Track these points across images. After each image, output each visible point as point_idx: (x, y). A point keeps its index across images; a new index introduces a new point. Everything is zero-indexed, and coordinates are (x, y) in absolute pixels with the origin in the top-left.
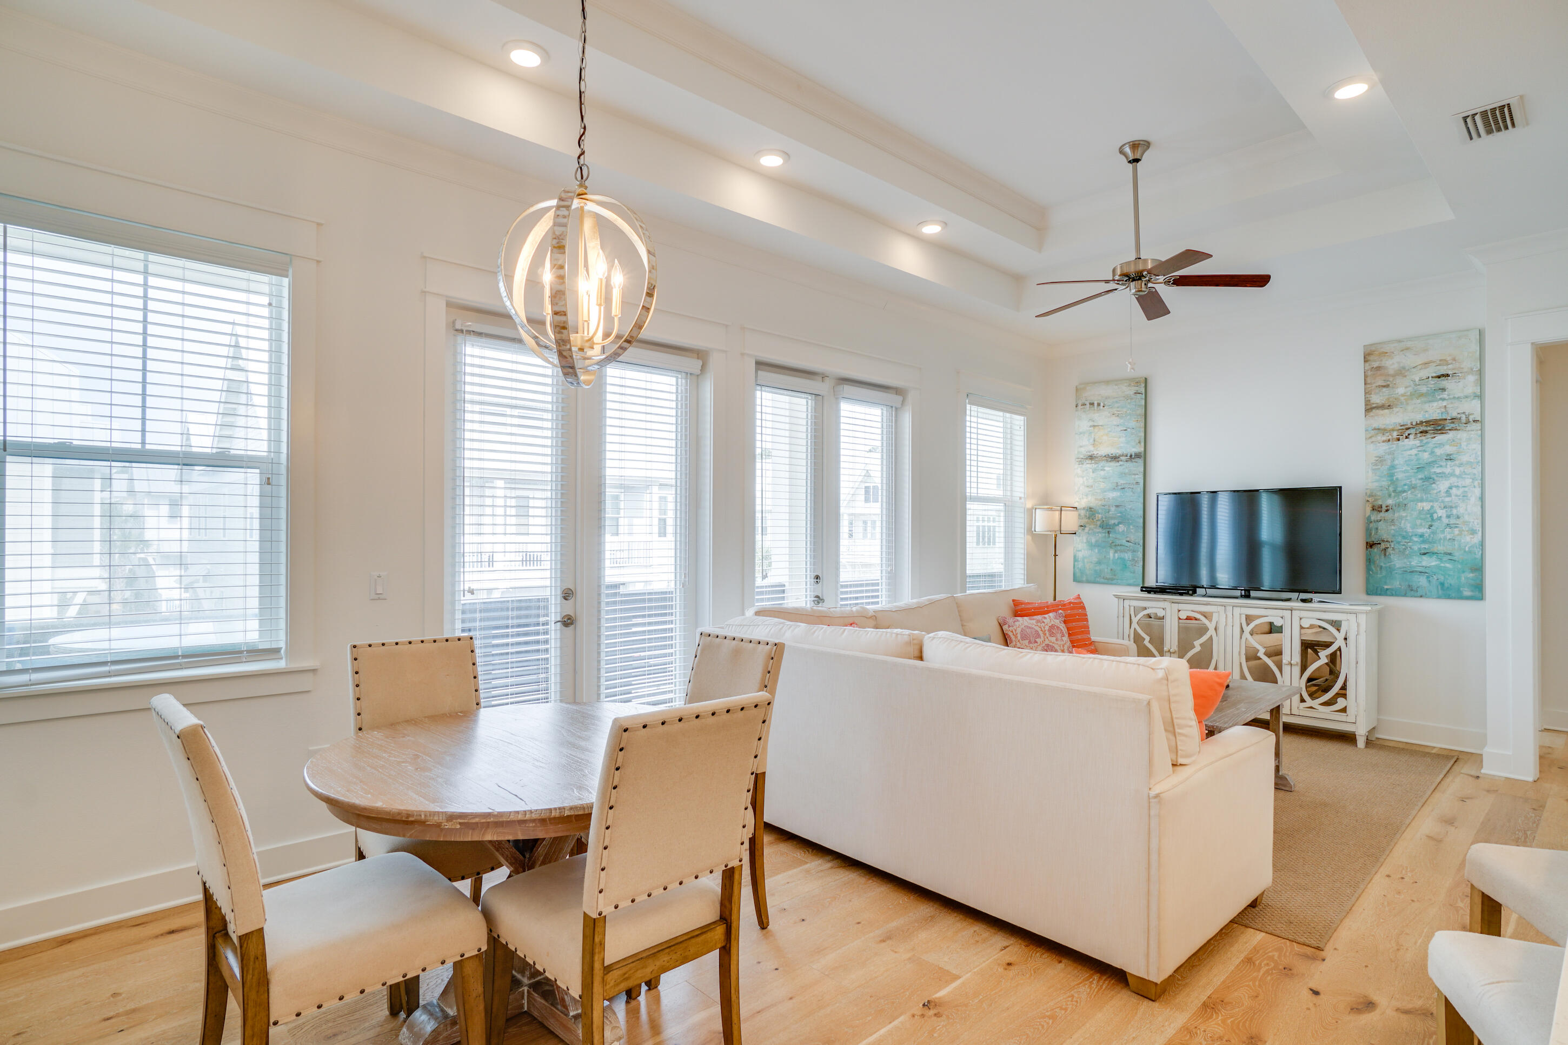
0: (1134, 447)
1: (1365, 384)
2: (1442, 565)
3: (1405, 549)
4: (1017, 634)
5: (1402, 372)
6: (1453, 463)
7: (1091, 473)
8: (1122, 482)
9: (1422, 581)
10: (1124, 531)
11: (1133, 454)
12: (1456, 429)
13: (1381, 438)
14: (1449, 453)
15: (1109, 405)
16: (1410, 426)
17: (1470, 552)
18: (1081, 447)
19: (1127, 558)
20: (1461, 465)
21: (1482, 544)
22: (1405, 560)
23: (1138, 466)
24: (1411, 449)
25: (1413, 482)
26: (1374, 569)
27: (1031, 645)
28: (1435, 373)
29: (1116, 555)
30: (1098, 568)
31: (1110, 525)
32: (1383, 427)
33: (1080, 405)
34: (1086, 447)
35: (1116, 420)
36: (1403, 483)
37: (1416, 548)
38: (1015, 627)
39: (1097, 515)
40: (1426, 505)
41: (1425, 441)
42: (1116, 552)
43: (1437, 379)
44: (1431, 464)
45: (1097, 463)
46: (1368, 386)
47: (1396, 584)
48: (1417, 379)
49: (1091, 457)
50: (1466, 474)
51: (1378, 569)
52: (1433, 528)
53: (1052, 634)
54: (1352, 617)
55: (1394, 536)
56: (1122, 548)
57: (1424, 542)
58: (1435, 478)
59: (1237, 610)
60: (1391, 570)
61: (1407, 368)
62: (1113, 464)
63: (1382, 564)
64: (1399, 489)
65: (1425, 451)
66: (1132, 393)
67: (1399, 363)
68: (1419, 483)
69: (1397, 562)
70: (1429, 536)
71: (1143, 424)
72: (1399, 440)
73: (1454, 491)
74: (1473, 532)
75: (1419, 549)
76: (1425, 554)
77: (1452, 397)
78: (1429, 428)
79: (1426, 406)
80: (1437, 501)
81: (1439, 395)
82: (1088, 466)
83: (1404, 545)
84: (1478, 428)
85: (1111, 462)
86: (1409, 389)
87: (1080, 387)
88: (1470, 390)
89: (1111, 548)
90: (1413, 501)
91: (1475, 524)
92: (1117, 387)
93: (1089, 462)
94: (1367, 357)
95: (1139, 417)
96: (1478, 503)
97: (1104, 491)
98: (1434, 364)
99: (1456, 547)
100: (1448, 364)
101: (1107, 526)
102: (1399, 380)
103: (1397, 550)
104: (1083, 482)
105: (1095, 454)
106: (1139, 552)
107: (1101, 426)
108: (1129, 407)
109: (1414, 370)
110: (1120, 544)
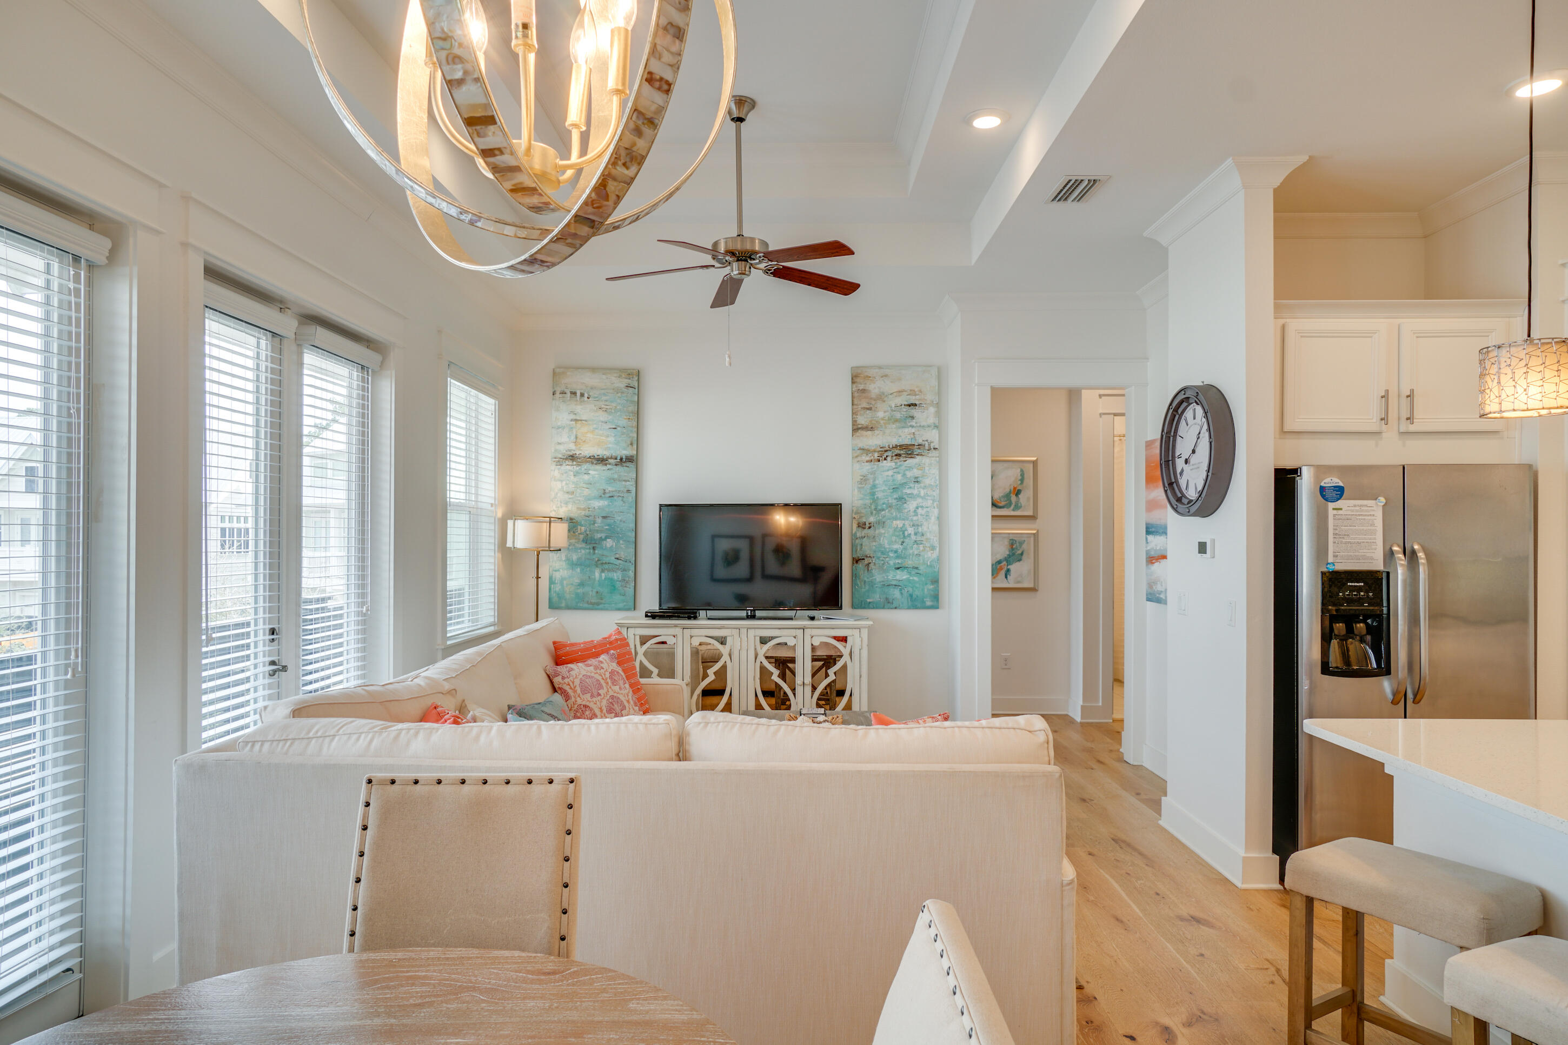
0: (625, 449)
1: (853, 405)
2: (911, 578)
3: (883, 564)
4: (575, 687)
5: (881, 397)
6: (919, 486)
7: (572, 477)
8: (610, 489)
9: (896, 593)
10: (612, 546)
11: (623, 457)
12: (921, 455)
13: (865, 458)
14: (917, 476)
15: (595, 398)
16: (887, 448)
17: (931, 566)
18: (559, 444)
19: (616, 578)
20: (924, 488)
21: (939, 559)
22: (884, 575)
23: (626, 472)
24: (888, 470)
25: (890, 501)
26: (859, 583)
27: (594, 699)
28: (906, 401)
29: (603, 574)
30: (580, 591)
31: (595, 539)
32: (866, 447)
33: (558, 393)
34: (566, 444)
35: (603, 416)
36: (882, 502)
37: (891, 563)
38: (571, 678)
39: (579, 527)
40: (899, 523)
41: (899, 464)
42: (603, 571)
43: (908, 407)
44: (903, 485)
45: (580, 465)
46: (855, 407)
47: (876, 597)
48: (893, 406)
49: (572, 458)
50: (928, 496)
51: (863, 583)
52: (904, 544)
53: (614, 682)
54: (856, 632)
55: (875, 551)
56: (611, 566)
57: (898, 557)
58: (906, 498)
59: (751, 633)
60: (872, 584)
61: (886, 394)
62: (600, 467)
63: (866, 579)
64: (879, 507)
65: (899, 473)
66: (622, 385)
67: (879, 388)
68: (894, 502)
69: (878, 577)
70: (902, 551)
71: (635, 424)
72: (879, 461)
73: (920, 511)
74: (933, 548)
75: (894, 564)
76: (898, 568)
77: (918, 425)
78: (902, 452)
79: (900, 431)
80: (907, 519)
81: (909, 422)
82: (568, 467)
83: (883, 560)
84: (937, 455)
85: (596, 464)
86: (887, 414)
87: (558, 370)
88: (932, 420)
89: (597, 566)
90: (889, 519)
91: (935, 541)
92: (604, 377)
93: (569, 463)
94: (854, 378)
95: (631, 415)
96: (937, 522)
97: (588, 499)
98: (905, 393)
99: (921, 561)
100: (916, 395)
101: (591, 540)
102: (879, 404)
103: (877, 565)
104: (562, 487)
105: (578, 453)
106: (630, 572)
107: (586, 421)
108: (619, 401)
109: (890, 396)
110: (607, 562)
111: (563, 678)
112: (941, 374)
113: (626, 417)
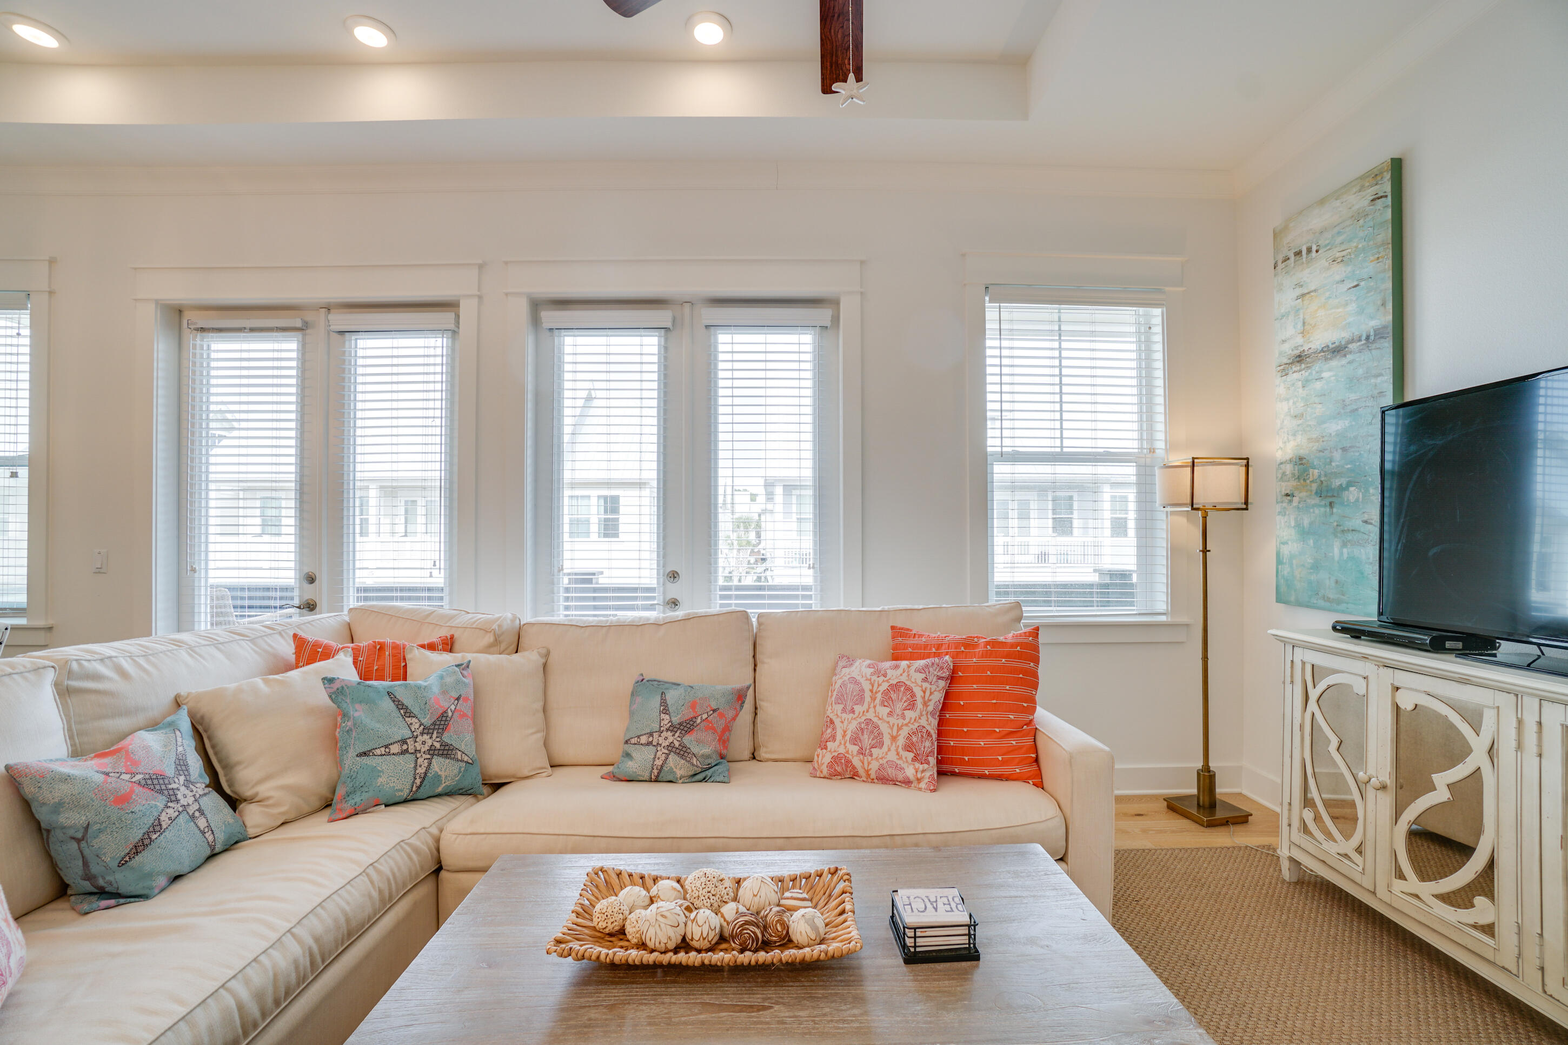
0: (1372, 318)
7: (1300, 390)
8: (1353, 396)
10: (1357, 500)
11: (1372, 333)
15: (1326, 246)
18: (1284, 341)
19: (1364, 558)
23: (1381, 357)
27: (844, 715)
29: (1345, 550)
30: (1313, 578)
31: (1332, 489)
33: (1279, 263)
34: (1292, 340)
35: (1339, 271)
39: (1311, 470)
42: (1344, 544)
45: (1309, 368)
49: (1300, 358)
53: (887, 699)
56: (1354, 535)
62: (1337, 362)
66: (1366, 202)
71: (1389, 263)
82: (1295, 375)
85: (1331, 359)
87: (1280, 228)
89: (1336, 536)
92: (1338, 203)
93: (1296, 369)
95: (1380, 249)
97: (1322, 420)
101: (1327, 491)
104: (1289, 409)
105: (1306, 349)
107: (1315, 291)
110: (1351, 528)
113: (1372, 258)
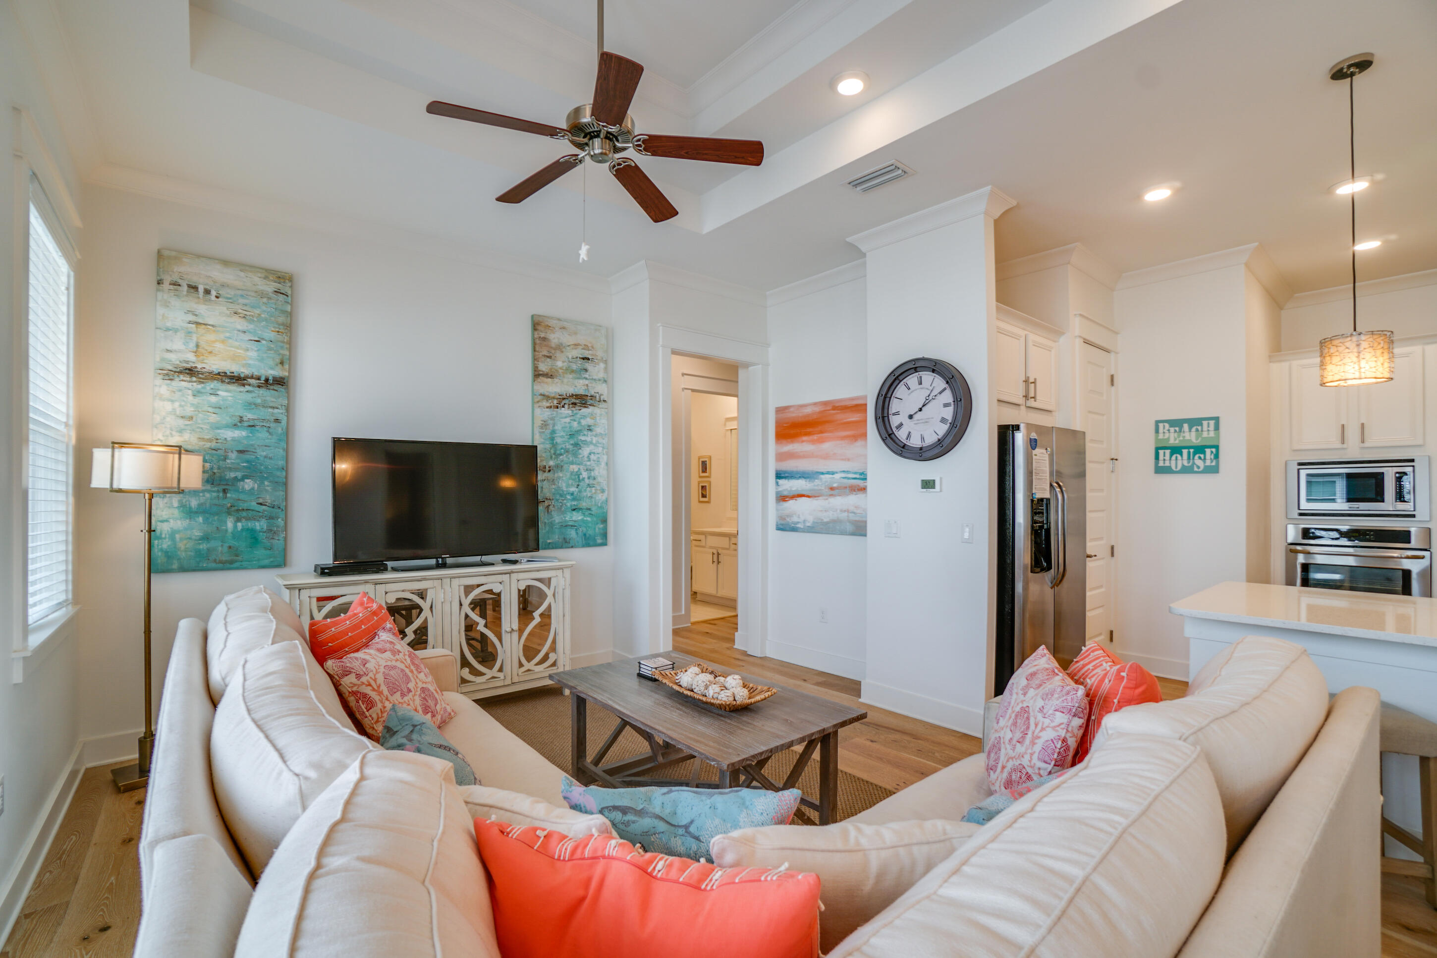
0: (272, 369)
1: (533, 351)
2: (585, 519)
3: (561, 506)
4: (379, 687)
5: (560, 348)
6: (591, 433)
7: (191, 398)
8: (250, 416)
9: (572, 533)
10: (253, 489)
11: (269, 378)
12: (593, 406)
13: (546, 404)
14: (590, 424)
15: (227, 298)
16: (565, 397)
17: (601, 507)
18: (168, 351)
19: (258, 528)
20: (596, 436)
21: (607, 501)
22: (562, 516)
23: (278, 396)
24: (566, 417)
25: (568, 447)
26: (540, 525)
27: (406, 699)
28: (581, 354)
29: (239, 525)
30: (204, 546)
31: (225, 480)
32: (547, 394)
33: (166, 283)
34: (180, 352)
35: (241, 324)
36: (560, 447)
37: (568, 504)
38: (371, 675)
40: (575, 468)
41: (574, 412)
42: (238, 520)
43: (582, 360)
44: (578, 432)
45: (203, 383)
46: (537, 353)
47: (556, 537)
48: (570, 358)
49: (191, 372)
50: (599, 443)
51: (544, 525)
52: (579, 487)
54: (559, 573)
55: (554, 494)
56: (250, 514)
57: (574, 499)
58: (582, 445)
60: (552, 525)
61: (564, 345)
62: (234, 388)
63: (546, 521)
64: (558, 452)
65: (575, 420)
66: (268, 289)
67: (558, 338)
68: (571, 447)
69: (557, 518)
70: (577, 494)
71: (286, 338)
72: (558, 408)
73: (592, 457)
74: (603, 491)
75: (571, 506)
76: (574, 510)
77: (591, 377)
79: (576, 382)
80: (582, 464)
81: (583, 374)
82: (183, 384)
83: (561, 502)
84: (606, 407)
85: (228, 383)
86: (565, 364)
87: (166, 253)
88: (601, 375)
89: (230, 514)
90: (567, 464)
91: (604, 485)
92: (242, 274)
93: (185, 379)
94: (536, 325)
95: (281, 327)
96: (606, 467)
97: (216, 427)
98: (581, 347)
99: (593, 503)
100: (589, 350)
101: (220, 481)
102: (558, 354)
103: (556, 507)
104: (174, 409)
105: (199, 367)
106: (279, 520)
107: (213, 326)
108: (264, 308)
109: (568, 348)
110: (245, 508)
111: (358, 676)
112: (609, 335)
113: (273, 329)
